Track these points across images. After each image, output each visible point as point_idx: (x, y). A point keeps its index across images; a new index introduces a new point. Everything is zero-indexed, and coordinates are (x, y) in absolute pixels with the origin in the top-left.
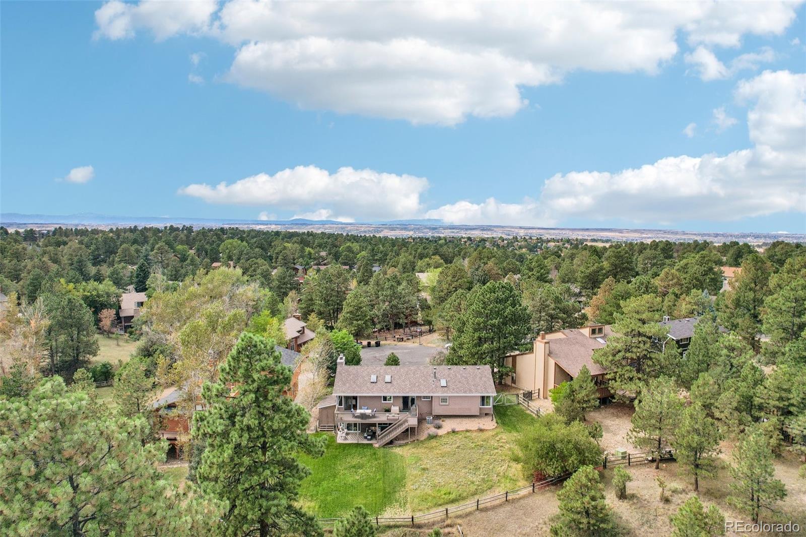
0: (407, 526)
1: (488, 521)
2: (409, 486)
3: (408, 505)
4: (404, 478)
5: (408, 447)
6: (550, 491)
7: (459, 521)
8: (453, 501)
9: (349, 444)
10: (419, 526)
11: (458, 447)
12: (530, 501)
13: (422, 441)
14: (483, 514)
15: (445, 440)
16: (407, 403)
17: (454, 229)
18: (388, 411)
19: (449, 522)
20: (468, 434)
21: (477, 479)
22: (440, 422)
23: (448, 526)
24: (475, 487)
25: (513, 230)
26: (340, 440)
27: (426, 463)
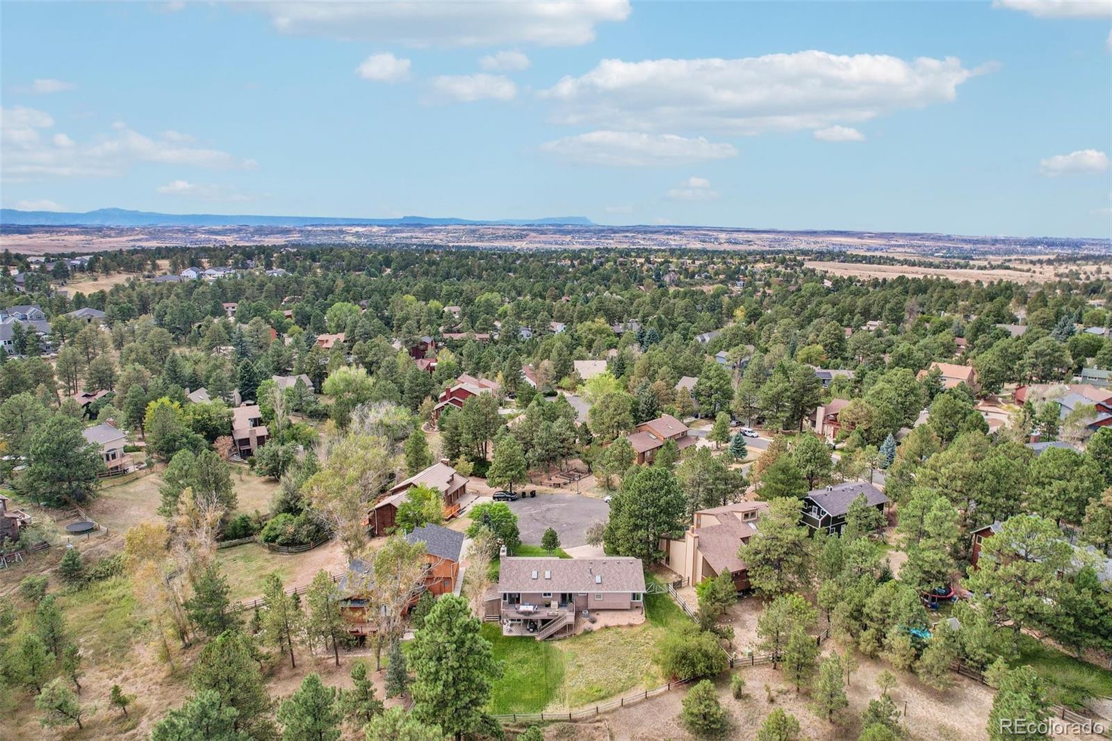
0: (566, 721)
1: (629, 717)
2: (568, 683)
3: (566, 702)
4: (562, 674)
5: (566, 642)
6: (683, 689)
7: (607, 717)
8: (603, 698)
9: (515, 637)
10: (575, 721)
11: (610, 644)
12: (665, 698)
13: (578, 637)
14: (626, 710)
15: (598, 636)
16: (566, 599)
17: (628, 231)
18: (548, 606)
19: (598, 718)
20: (619, 630)
21: (623, 676)
22: (594, 615)
23: (598, 721)
24: (622, 684)
25: (711, 233)
26: (505, 633)
27: (583, 660)
